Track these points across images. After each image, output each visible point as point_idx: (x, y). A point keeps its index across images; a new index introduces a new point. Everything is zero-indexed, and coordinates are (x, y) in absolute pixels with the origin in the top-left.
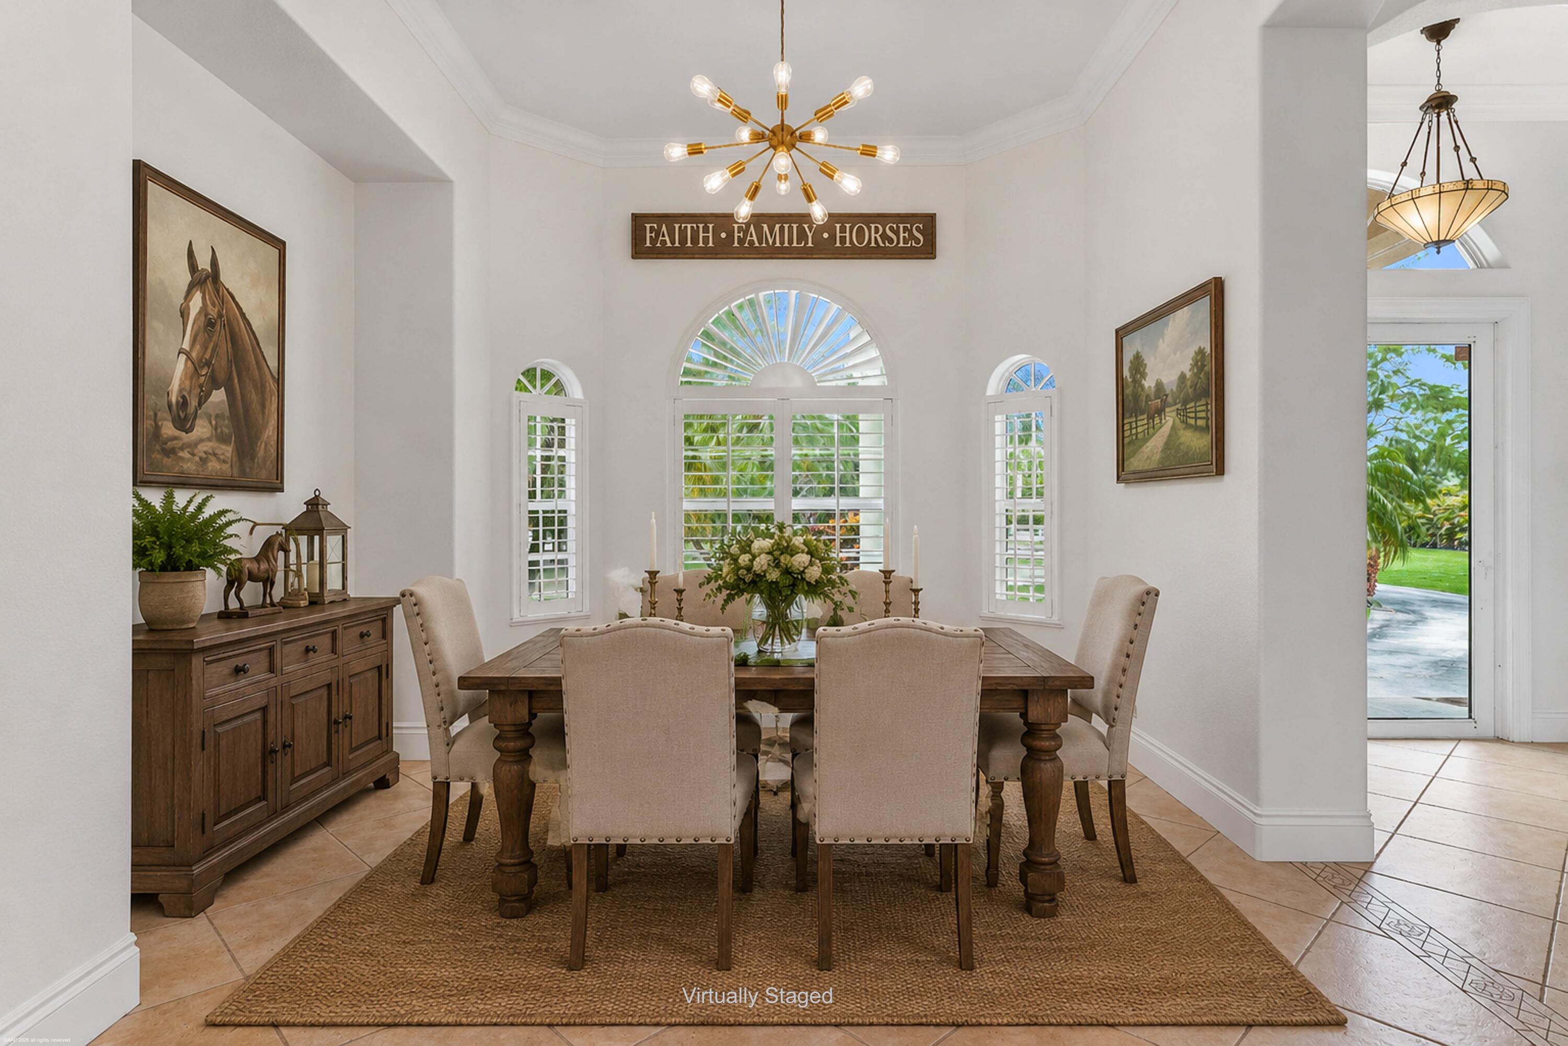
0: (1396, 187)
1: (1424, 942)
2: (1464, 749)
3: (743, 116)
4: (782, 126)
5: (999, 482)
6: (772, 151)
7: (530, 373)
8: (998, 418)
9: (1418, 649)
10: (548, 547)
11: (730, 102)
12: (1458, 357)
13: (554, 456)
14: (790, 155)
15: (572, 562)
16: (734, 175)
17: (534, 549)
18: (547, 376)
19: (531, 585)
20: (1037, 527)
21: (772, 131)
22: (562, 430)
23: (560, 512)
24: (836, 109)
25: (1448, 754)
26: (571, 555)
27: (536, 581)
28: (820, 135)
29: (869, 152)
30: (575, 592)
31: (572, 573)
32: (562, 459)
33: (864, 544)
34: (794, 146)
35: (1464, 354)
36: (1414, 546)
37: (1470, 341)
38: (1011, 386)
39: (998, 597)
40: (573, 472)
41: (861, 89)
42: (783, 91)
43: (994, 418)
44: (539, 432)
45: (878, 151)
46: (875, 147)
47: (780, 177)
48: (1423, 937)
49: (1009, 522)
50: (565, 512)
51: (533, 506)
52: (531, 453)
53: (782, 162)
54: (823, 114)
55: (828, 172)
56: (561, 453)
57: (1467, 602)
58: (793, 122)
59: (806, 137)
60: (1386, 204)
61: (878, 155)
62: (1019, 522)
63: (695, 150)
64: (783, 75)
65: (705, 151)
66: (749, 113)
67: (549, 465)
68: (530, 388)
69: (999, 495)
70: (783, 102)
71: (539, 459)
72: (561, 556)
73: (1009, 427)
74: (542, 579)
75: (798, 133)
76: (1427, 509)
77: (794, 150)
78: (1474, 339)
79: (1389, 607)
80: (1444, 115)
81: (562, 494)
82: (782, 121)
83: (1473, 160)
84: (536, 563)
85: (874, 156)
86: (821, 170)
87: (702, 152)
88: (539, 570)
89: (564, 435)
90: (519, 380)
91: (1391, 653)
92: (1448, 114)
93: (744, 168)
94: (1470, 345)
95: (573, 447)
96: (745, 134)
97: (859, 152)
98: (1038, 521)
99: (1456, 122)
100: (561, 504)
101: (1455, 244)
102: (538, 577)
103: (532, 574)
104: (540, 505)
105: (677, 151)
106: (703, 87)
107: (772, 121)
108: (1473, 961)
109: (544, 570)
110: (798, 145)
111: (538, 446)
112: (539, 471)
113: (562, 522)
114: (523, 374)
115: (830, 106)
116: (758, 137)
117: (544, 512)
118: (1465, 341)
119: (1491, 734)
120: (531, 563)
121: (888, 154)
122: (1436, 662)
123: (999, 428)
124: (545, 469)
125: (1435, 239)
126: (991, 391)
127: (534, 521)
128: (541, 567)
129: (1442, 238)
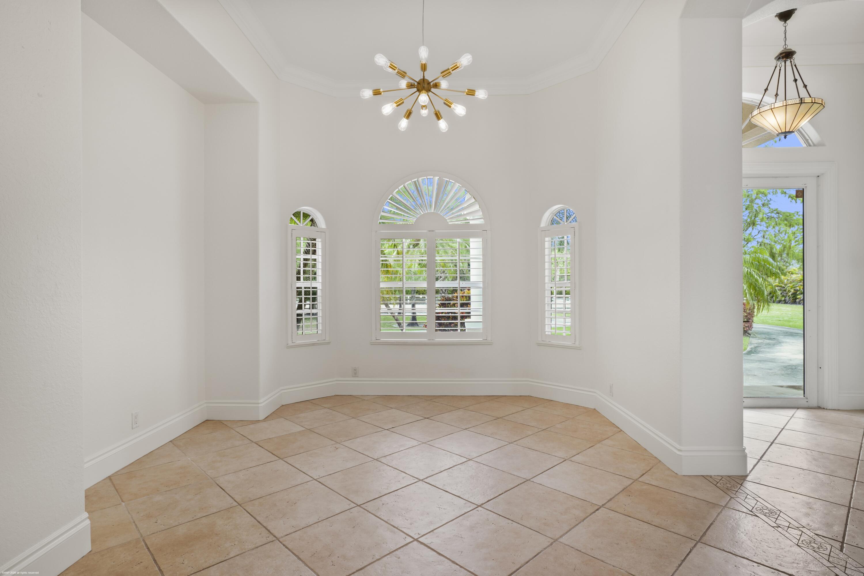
0: (762, 103)
1: (777, 519)
2: (801, 414)
3: (402, 74)
4: (424, 79)
5: (547, 273)
6: (417, 93)
7: (297, 215)
8: (547, 239)
9: (774, 359)
10: (308, 306)
11: (396, 68)
12: (797, 196)
13: (309, 259)
14: (428, 95)
15: (320, 314)
16: (397, 106)
17: (300, 307)
18: (306, 216)
19: (298, 327)
20: (567, 296)
21: (418, 83)
22: (314, 245)
23: (313, 288)
24: (453, 70)
25: (791, 416)
26: (319, 310)
27: (301, 324)
28: (444, 84)
29: (471, 93)
30: (322, 330)
31: (320, 320)
32: (315, 260)
33: (473, 305)
34: (430, 91)
35: (800, 194)
36: (774, 302)
37: (803, 187)
38: (553, 222)
39: (547, 333)
40: (320, 267)
41: (465, 60)
42: (424, 62)
43: (545, 240)
44: (302, 246)
45: (476, 93)
46: (474, 91)
47: (423, 107)
48: (776, 516)
49: (552, 293)
50: (316, 288)
51: (299, 284)
52: (297, 257)
53: (423, 98)
54: (446, 73)
55: (448, 105)
56: (314, 257)
57: (802, 332)
58: (429, 77)
59: (436, 86)
60: (755, 112)
61: (475, 94)
62: (558, 294)
63: (377, 93)
64: (424, 53)
65: (382, 93)
66: (406, 73)
67: (307, 263)
68: (298, 222)
69: (547, 280)
70: (424, 68)
71: (302, 260)
72: (314, 311)
73: (553, 243)
74: (304, 323)
75: (432, 84)
76: (781, 281)
77: (430, 92)
78: (805, 186)
79: (759, 336)
80: (788, 62)
81: (315, 279)
82: (424, 76)
83: (805, 86)
84: (301, 315)
85: (474, 95)
86: (445, 103)
87: (380, 94)
88: (302, 319)
89: (315, 247)
90: (291, 218)
91: (760, 361)
92: (791, 62)
93: (403, 102)
94: (803, 189)
95: (320, 254)
96: (403, 83)
97: (465, 93)
98: (567, 293)
99: (795, 65)
100: (314, 284)
101: (795, 133)
102: (302, 322)
103: (299, 321)
104: (302, 284)
105: (367, 93)
106: (381, 60)
107: (418, 77)
108: (804, 530)
109: (305, 319)
110: (433, 90)
111: (302, 253)
112: (302, 266)
113: (315, 293)
114: (293, 215)
115: (449, 69)
116: (410, 86)
117: (305, 288)
118: (800, 187)
119: (815, 404)
120: (298, 315)
121: (481, 94)
122: (785, 367)
123: (547, 245)
124: (305, 265)
125: (784, 131)
126: (543, 224)
127: (299, 293)
128: (304, 317)
129: (787, 130)
